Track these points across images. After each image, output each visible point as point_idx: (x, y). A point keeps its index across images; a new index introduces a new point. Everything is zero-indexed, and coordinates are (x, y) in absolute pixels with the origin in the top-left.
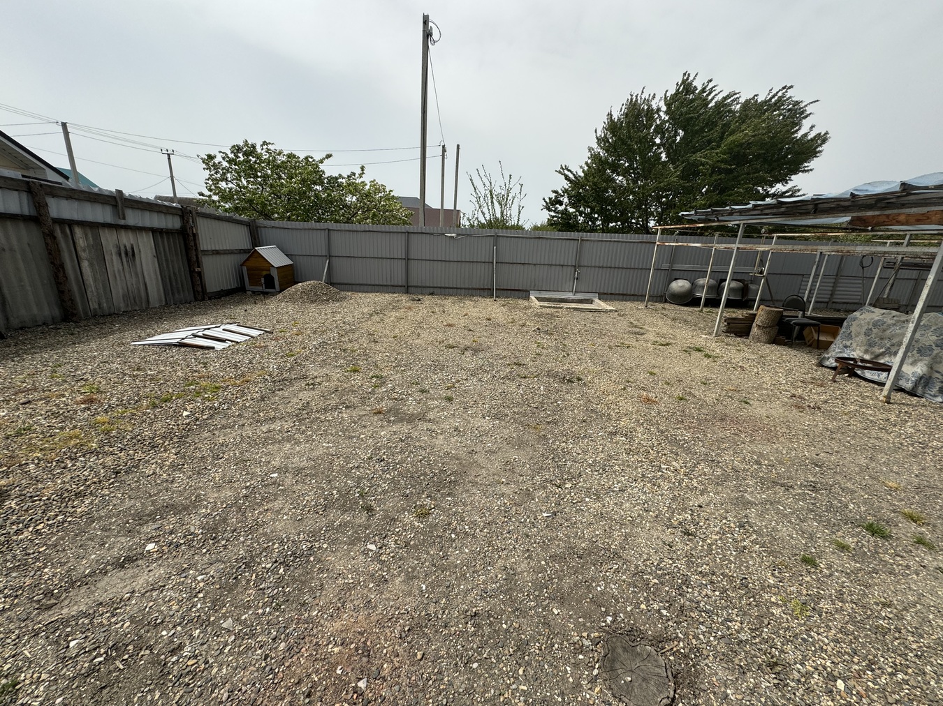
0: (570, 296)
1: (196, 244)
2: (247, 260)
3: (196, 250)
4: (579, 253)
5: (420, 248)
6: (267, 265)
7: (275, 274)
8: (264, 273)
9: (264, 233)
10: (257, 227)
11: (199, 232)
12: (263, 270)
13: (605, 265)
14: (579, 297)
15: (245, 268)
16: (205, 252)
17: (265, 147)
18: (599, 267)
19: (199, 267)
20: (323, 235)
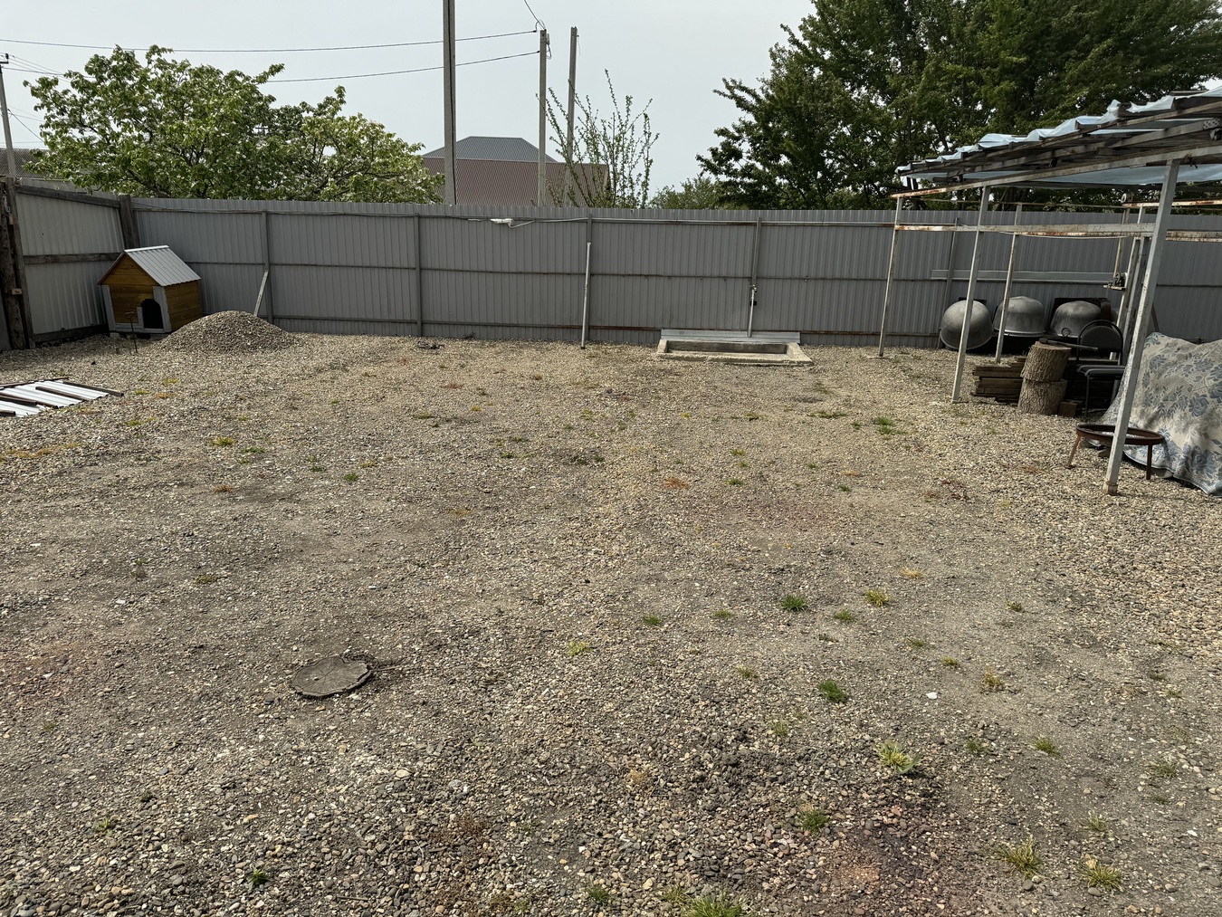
0: (742, 338)
1: (13, 246)
2: (111, 273)
3: (14, 255)
4: (759, 251)
5: (444, 246)
6: (147, 283)
7: (161, 299)
8: (143, 297)
9: (147, 223)
10: (134, 211)
11: (20, 222)
12: (139, 292)
13: (812, 275)
14: (761, 339)
15: (106, 289)
16: (32, 260)
17: (155, 57)
18: (800, 279)
19: (18, 286)
20: (257, 224)
